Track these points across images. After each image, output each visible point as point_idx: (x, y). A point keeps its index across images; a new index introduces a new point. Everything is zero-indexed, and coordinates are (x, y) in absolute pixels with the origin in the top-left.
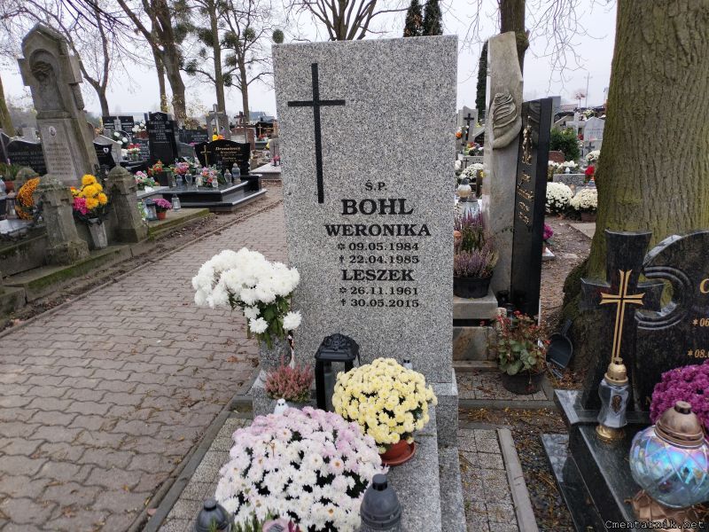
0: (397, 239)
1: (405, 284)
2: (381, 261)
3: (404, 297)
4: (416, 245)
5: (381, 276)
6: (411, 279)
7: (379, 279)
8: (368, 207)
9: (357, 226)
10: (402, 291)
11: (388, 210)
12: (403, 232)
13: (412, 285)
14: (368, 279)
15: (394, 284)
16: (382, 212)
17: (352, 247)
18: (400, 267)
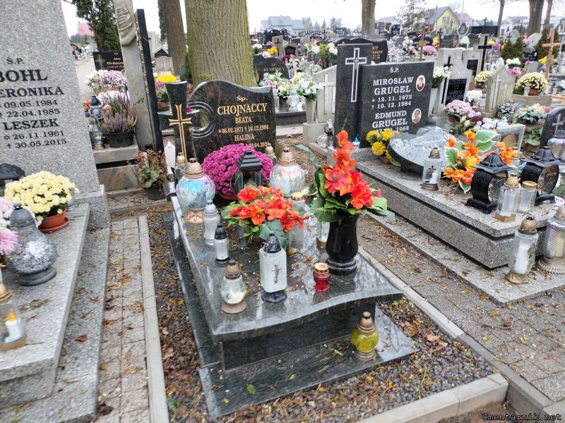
0: (40, 98)
1: (53, 129)
2: (32, 114)
3: (54, 138)
4: (55, 101)
5: (34, 125)
6: (57, 125)
7: (33, 127)
8: (13, 76)
9: (7, 90)
10: (52, 134)
11: (28, 78)
12: (43, 93)
13: (58, 129)
14: (25, 128)
15: (44, 129)
16: (25, 80)
17: (7, 105)
18: (48, 117)
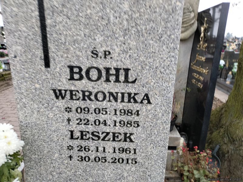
0: (120, 106)
1: (126, 145)
2: (105, 124)
3: (124, 156)
4: (138, 111)
5: (105, 137)
6: (131, 141)
7: (103, 140)
8: (94, 74)
9: (84, 92)
10: (123, 150)
11: (112, 78)
12: (126, 99)
13: (132, 146)
14: (93, 139)
15: (116, 145)
16: (108, 80)
17: (79, 110)
18: (123, 130)
